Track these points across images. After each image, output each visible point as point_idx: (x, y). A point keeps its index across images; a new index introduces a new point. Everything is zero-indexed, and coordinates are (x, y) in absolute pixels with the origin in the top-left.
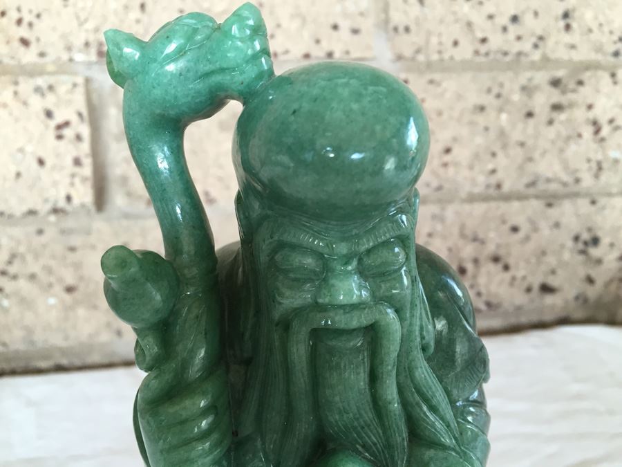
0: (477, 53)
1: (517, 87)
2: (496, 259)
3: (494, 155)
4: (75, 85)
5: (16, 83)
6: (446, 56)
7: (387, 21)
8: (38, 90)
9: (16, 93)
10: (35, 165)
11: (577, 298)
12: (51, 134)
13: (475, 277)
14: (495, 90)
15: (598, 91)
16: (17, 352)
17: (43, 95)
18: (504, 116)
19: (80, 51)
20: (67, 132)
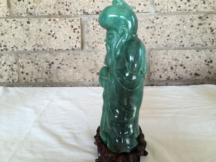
0: (178, 10)
1: (189, 19)
2: (181, 65)
3: (182, 37)
4: (78, 20)
5: (65, 19)
6: (169, 11)
7: (153, 2)
8: (70, 21)
9: (65, 21)
10: (69, 38)
11: (206, 78)
12: (73, 31)
13: (175, 70)
14: (183, 20)
15: (213, 20)
16: (62, 82)
17: (71, 22)
18: (185, 27)
19: (79, 12)
20: (76, 31)
